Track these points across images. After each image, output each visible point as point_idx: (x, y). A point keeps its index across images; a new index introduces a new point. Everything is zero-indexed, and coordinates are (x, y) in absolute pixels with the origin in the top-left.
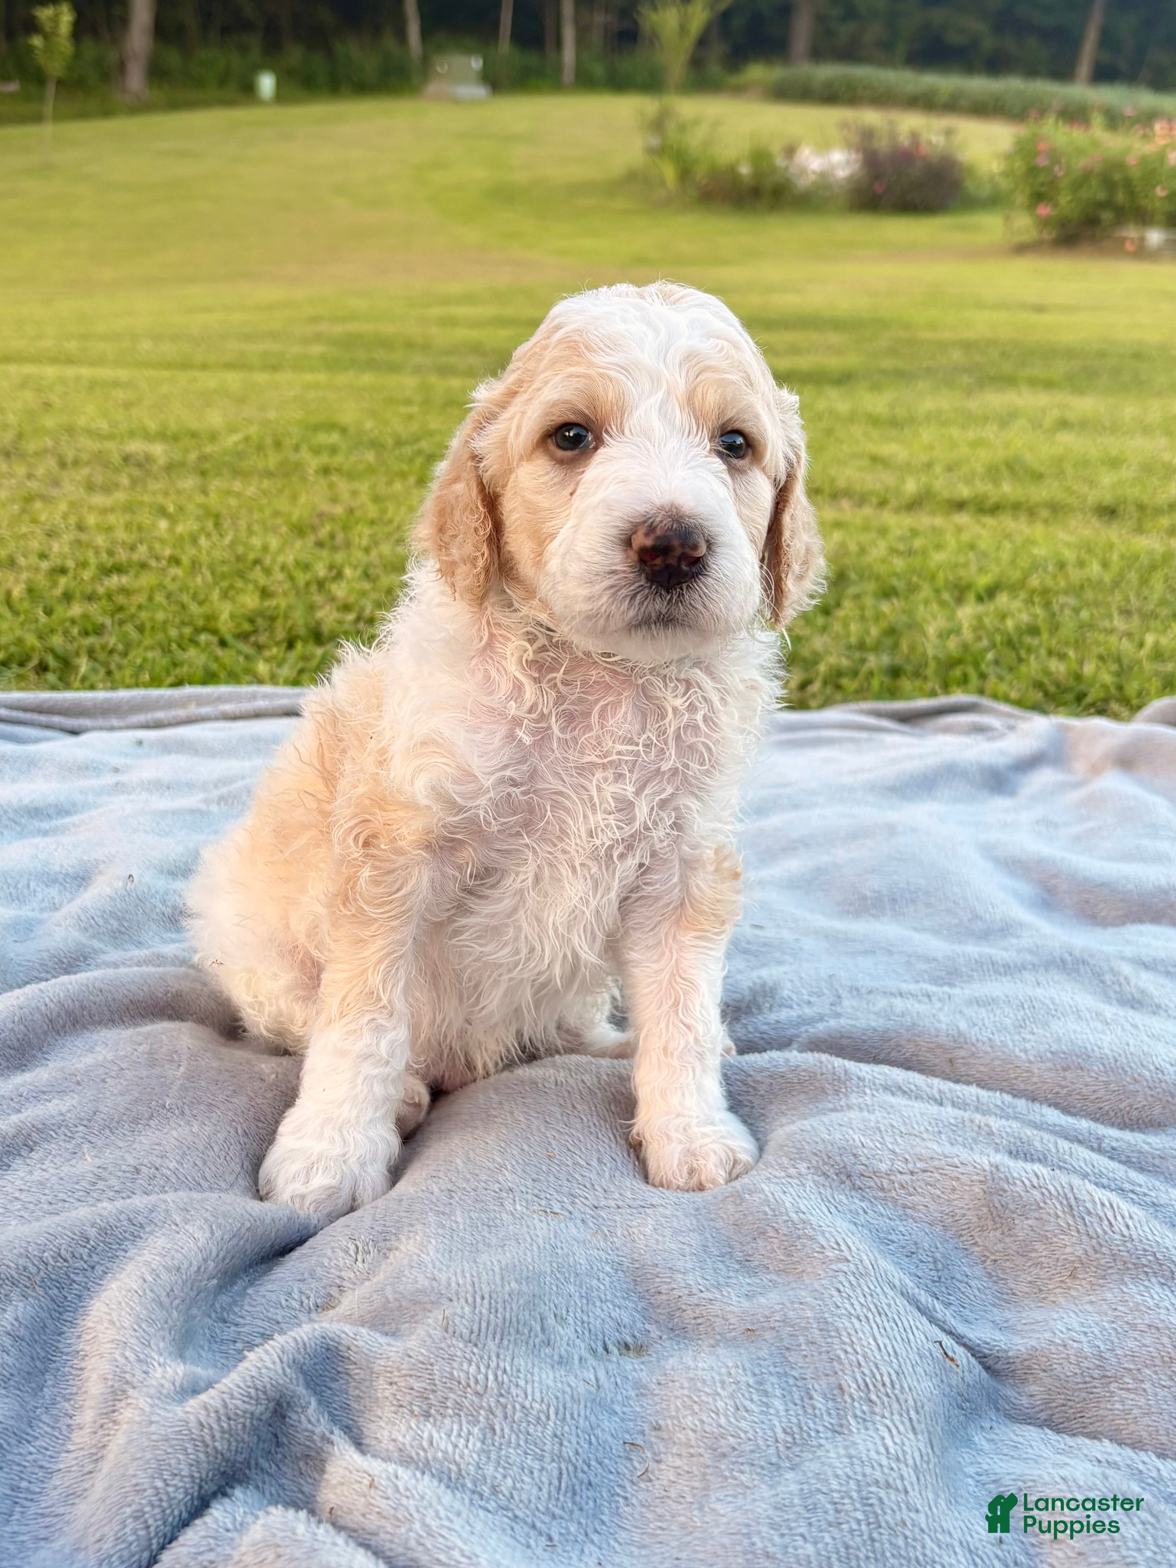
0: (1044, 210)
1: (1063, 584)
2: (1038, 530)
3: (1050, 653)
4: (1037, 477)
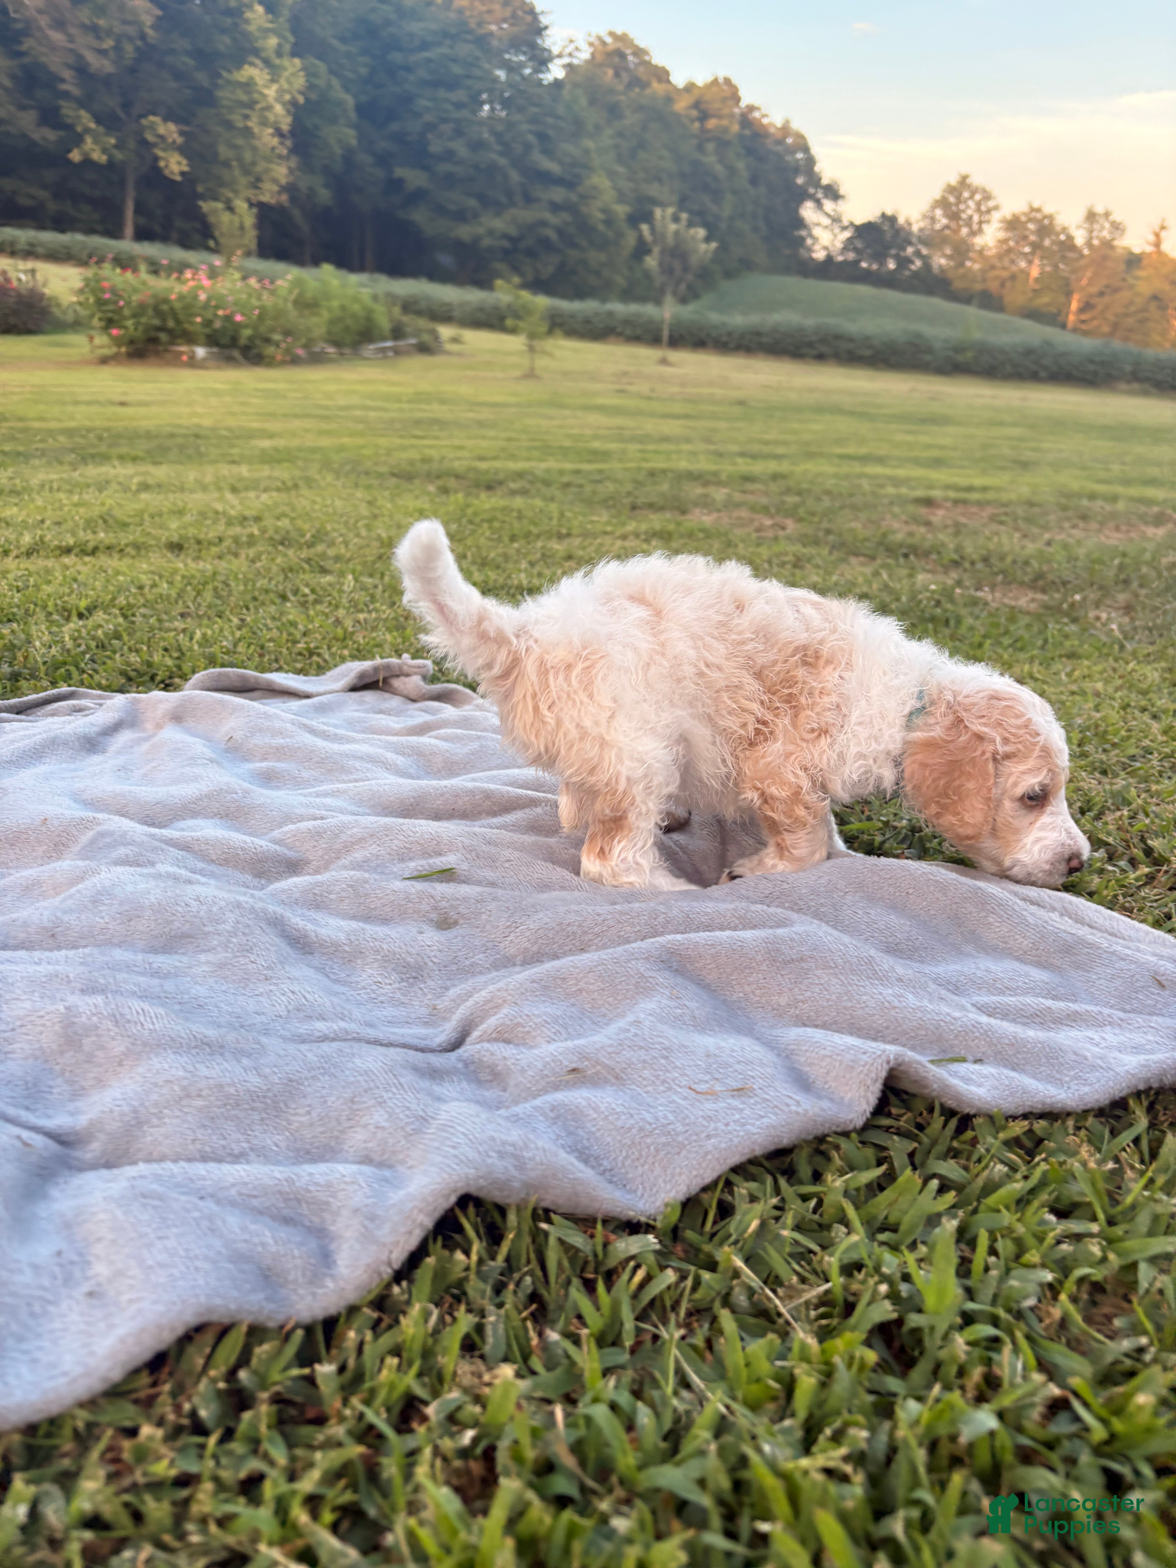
0: (114, 332)
1: (142, 601)
2: (123, 564)
3: (130, 649)
4: (125, 525)
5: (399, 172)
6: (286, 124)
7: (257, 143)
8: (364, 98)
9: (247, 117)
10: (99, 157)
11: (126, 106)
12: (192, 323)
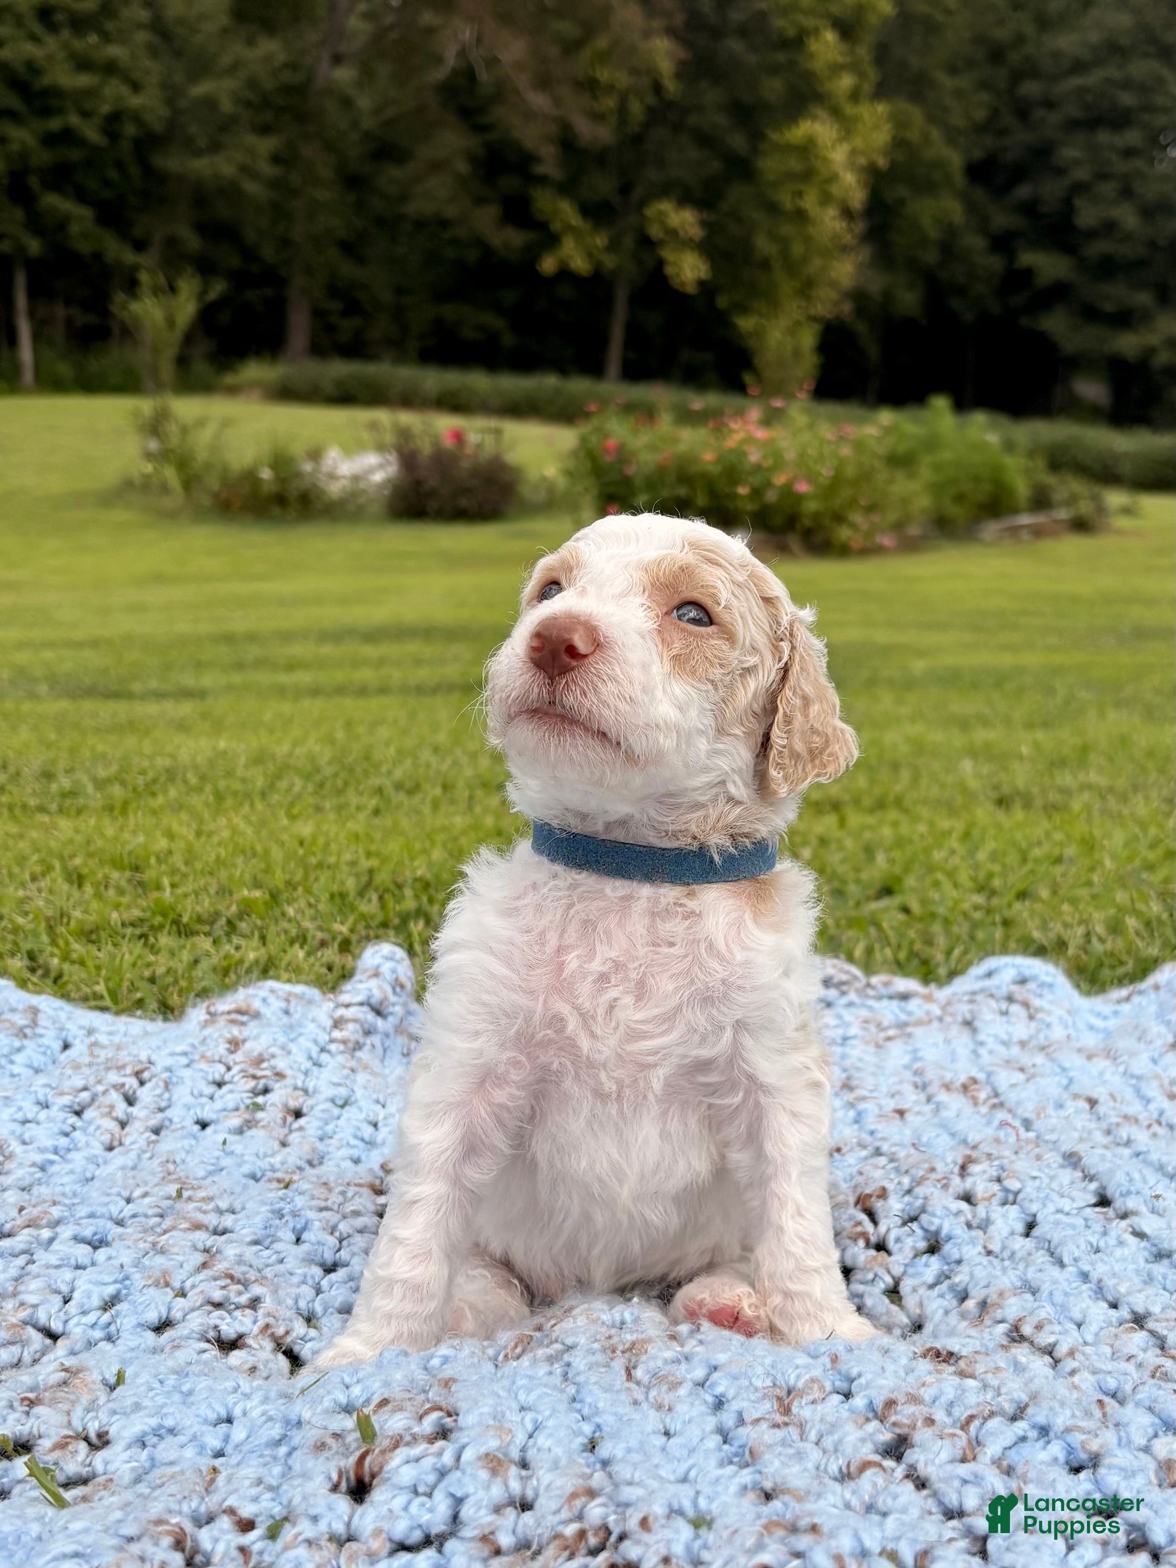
5: (1028, 258)
6: (857, 197)
7: (812, 231)
8: (978, 154)
9: (800, 194)
10: (580, 264)
11: (625, 189)
12: (735, 496)
